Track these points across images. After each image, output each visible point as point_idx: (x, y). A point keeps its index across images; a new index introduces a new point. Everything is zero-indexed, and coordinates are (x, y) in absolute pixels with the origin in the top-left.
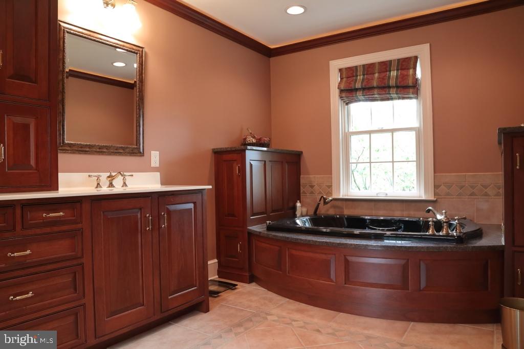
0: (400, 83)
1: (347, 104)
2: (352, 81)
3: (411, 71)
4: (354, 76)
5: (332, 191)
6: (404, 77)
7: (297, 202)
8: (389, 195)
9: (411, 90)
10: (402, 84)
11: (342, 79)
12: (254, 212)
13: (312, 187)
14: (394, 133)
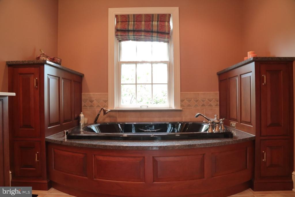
0: (160, 30)
1: (120, 41)
2: (126, 24)
3: (167, 23)
4: (126, 22)
5: (108, 105)
6: (163, 26)
7: (80, 113)
8: (149, 107)
9: (167, 36)
10: (161, 31)
11: (117, 22)
12: (51, 123)
13: (92, 101)
14: (153, 65)
